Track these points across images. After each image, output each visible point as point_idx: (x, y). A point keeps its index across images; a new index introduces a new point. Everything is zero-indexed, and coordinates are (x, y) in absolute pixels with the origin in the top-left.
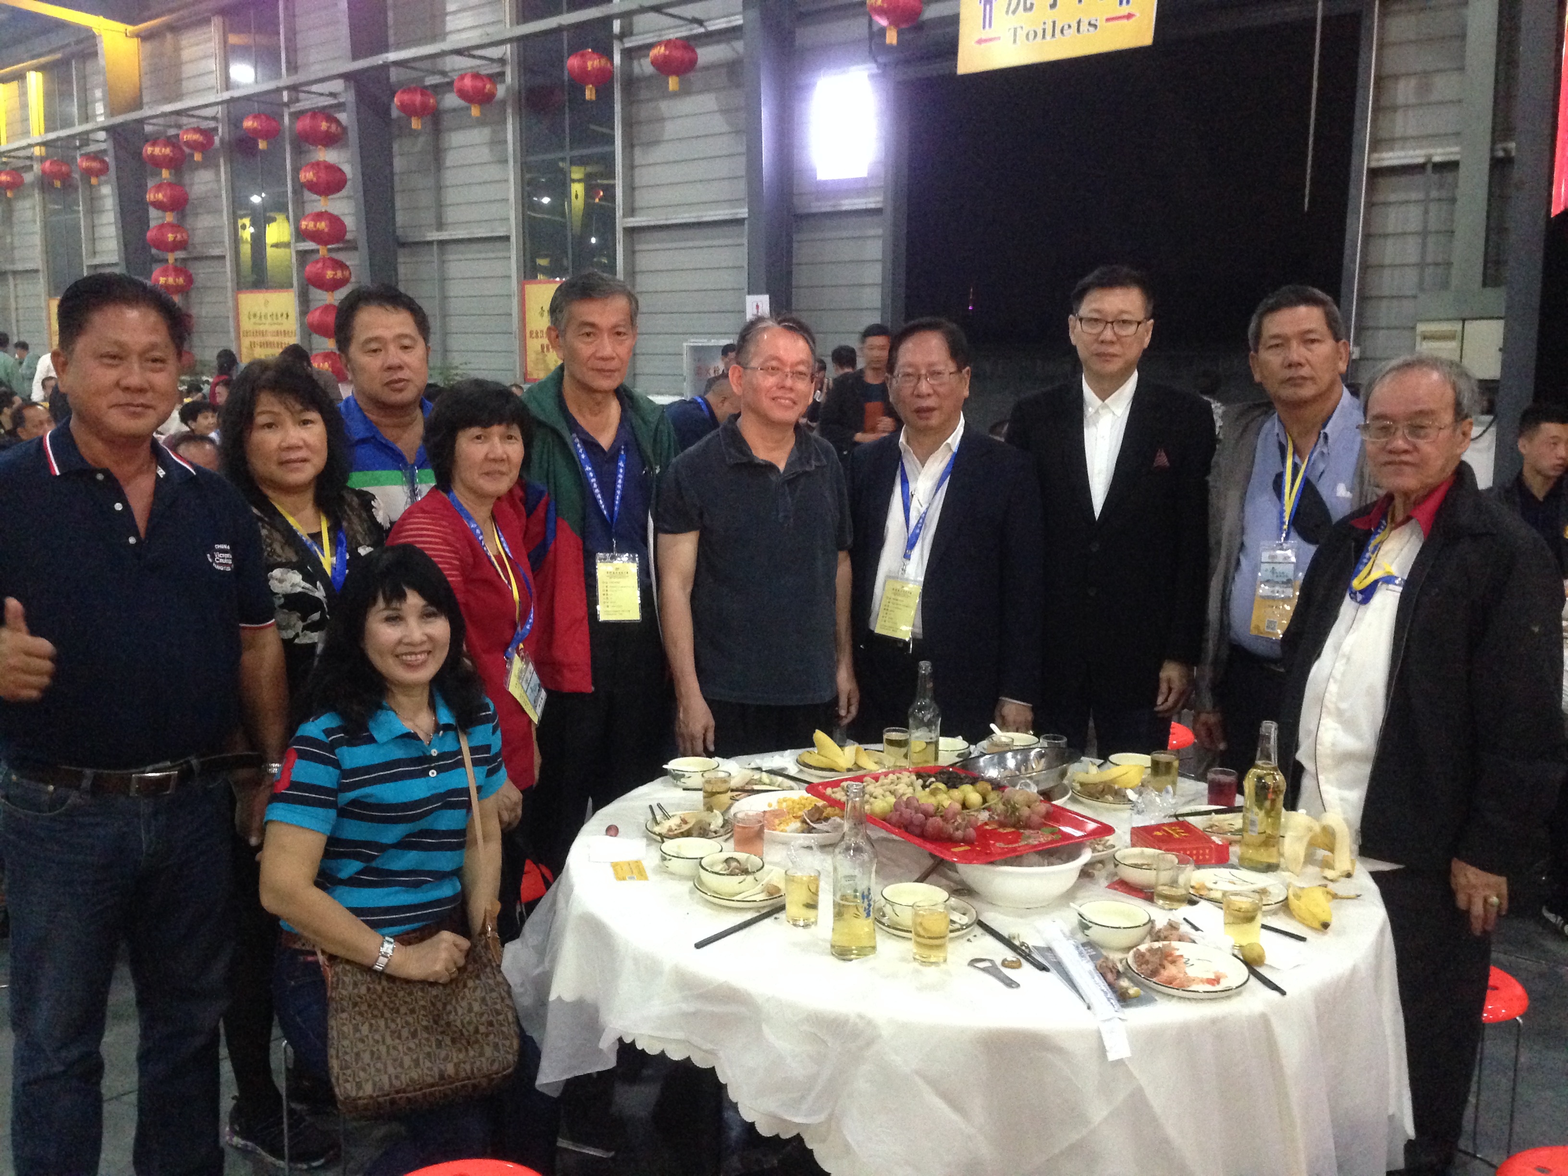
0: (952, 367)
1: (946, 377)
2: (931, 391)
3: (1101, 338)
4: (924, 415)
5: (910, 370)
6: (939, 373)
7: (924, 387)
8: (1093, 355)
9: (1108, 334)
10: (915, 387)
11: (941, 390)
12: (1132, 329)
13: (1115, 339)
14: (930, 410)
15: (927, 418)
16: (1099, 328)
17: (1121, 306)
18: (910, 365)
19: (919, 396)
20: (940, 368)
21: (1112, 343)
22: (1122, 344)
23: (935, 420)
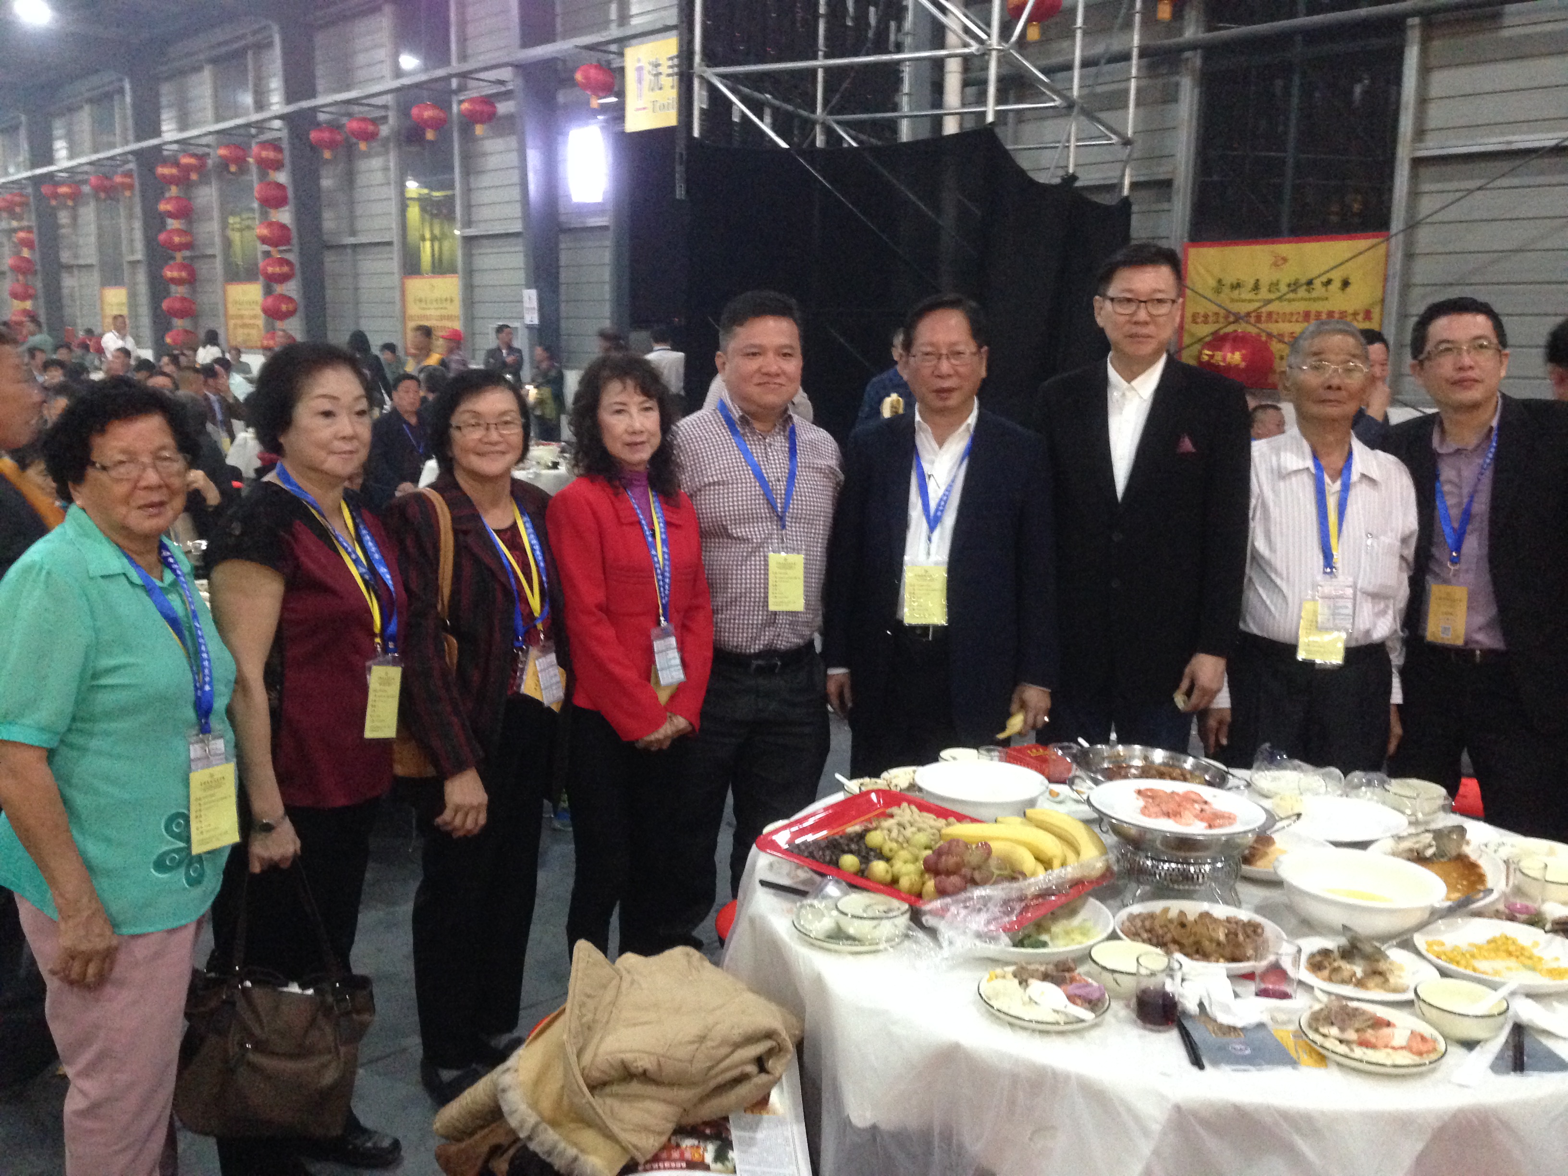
0: (972, 347)
1: (967, 357)
2: (952, 372)
3: (1135, 319)
4: (944, 395)
5: (929, 349)
6: (959, 353)
7: (945, 367)
8: (1126, 337)
9: (1142, 315)
10: (936, 367)
11: (962, 370)
12: (1164, 309)
13: (1148, 319)
14: (950, 390)
15: (946, 399)
16: (1131, 308)
17: (1155, 286)
18: (932, 344)
19: (940, 377)
20: (961, 348)
21: (1146, 323)
22: (1156, 324)
23: (954, 400)
